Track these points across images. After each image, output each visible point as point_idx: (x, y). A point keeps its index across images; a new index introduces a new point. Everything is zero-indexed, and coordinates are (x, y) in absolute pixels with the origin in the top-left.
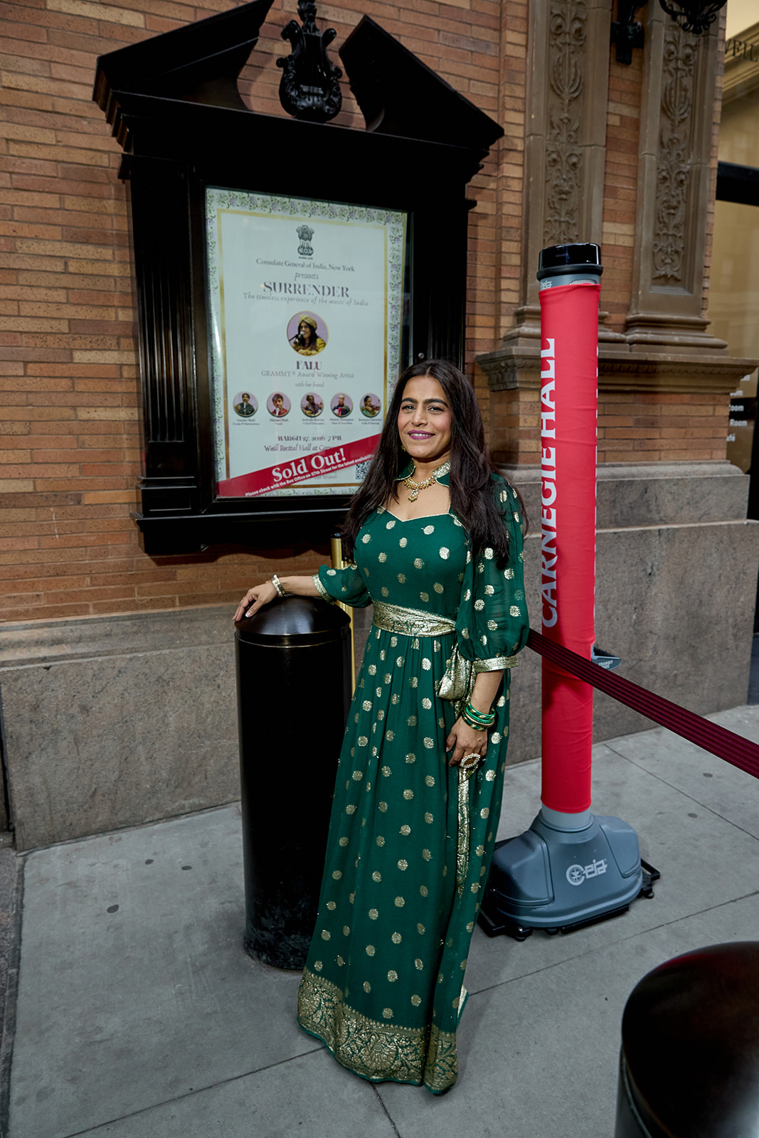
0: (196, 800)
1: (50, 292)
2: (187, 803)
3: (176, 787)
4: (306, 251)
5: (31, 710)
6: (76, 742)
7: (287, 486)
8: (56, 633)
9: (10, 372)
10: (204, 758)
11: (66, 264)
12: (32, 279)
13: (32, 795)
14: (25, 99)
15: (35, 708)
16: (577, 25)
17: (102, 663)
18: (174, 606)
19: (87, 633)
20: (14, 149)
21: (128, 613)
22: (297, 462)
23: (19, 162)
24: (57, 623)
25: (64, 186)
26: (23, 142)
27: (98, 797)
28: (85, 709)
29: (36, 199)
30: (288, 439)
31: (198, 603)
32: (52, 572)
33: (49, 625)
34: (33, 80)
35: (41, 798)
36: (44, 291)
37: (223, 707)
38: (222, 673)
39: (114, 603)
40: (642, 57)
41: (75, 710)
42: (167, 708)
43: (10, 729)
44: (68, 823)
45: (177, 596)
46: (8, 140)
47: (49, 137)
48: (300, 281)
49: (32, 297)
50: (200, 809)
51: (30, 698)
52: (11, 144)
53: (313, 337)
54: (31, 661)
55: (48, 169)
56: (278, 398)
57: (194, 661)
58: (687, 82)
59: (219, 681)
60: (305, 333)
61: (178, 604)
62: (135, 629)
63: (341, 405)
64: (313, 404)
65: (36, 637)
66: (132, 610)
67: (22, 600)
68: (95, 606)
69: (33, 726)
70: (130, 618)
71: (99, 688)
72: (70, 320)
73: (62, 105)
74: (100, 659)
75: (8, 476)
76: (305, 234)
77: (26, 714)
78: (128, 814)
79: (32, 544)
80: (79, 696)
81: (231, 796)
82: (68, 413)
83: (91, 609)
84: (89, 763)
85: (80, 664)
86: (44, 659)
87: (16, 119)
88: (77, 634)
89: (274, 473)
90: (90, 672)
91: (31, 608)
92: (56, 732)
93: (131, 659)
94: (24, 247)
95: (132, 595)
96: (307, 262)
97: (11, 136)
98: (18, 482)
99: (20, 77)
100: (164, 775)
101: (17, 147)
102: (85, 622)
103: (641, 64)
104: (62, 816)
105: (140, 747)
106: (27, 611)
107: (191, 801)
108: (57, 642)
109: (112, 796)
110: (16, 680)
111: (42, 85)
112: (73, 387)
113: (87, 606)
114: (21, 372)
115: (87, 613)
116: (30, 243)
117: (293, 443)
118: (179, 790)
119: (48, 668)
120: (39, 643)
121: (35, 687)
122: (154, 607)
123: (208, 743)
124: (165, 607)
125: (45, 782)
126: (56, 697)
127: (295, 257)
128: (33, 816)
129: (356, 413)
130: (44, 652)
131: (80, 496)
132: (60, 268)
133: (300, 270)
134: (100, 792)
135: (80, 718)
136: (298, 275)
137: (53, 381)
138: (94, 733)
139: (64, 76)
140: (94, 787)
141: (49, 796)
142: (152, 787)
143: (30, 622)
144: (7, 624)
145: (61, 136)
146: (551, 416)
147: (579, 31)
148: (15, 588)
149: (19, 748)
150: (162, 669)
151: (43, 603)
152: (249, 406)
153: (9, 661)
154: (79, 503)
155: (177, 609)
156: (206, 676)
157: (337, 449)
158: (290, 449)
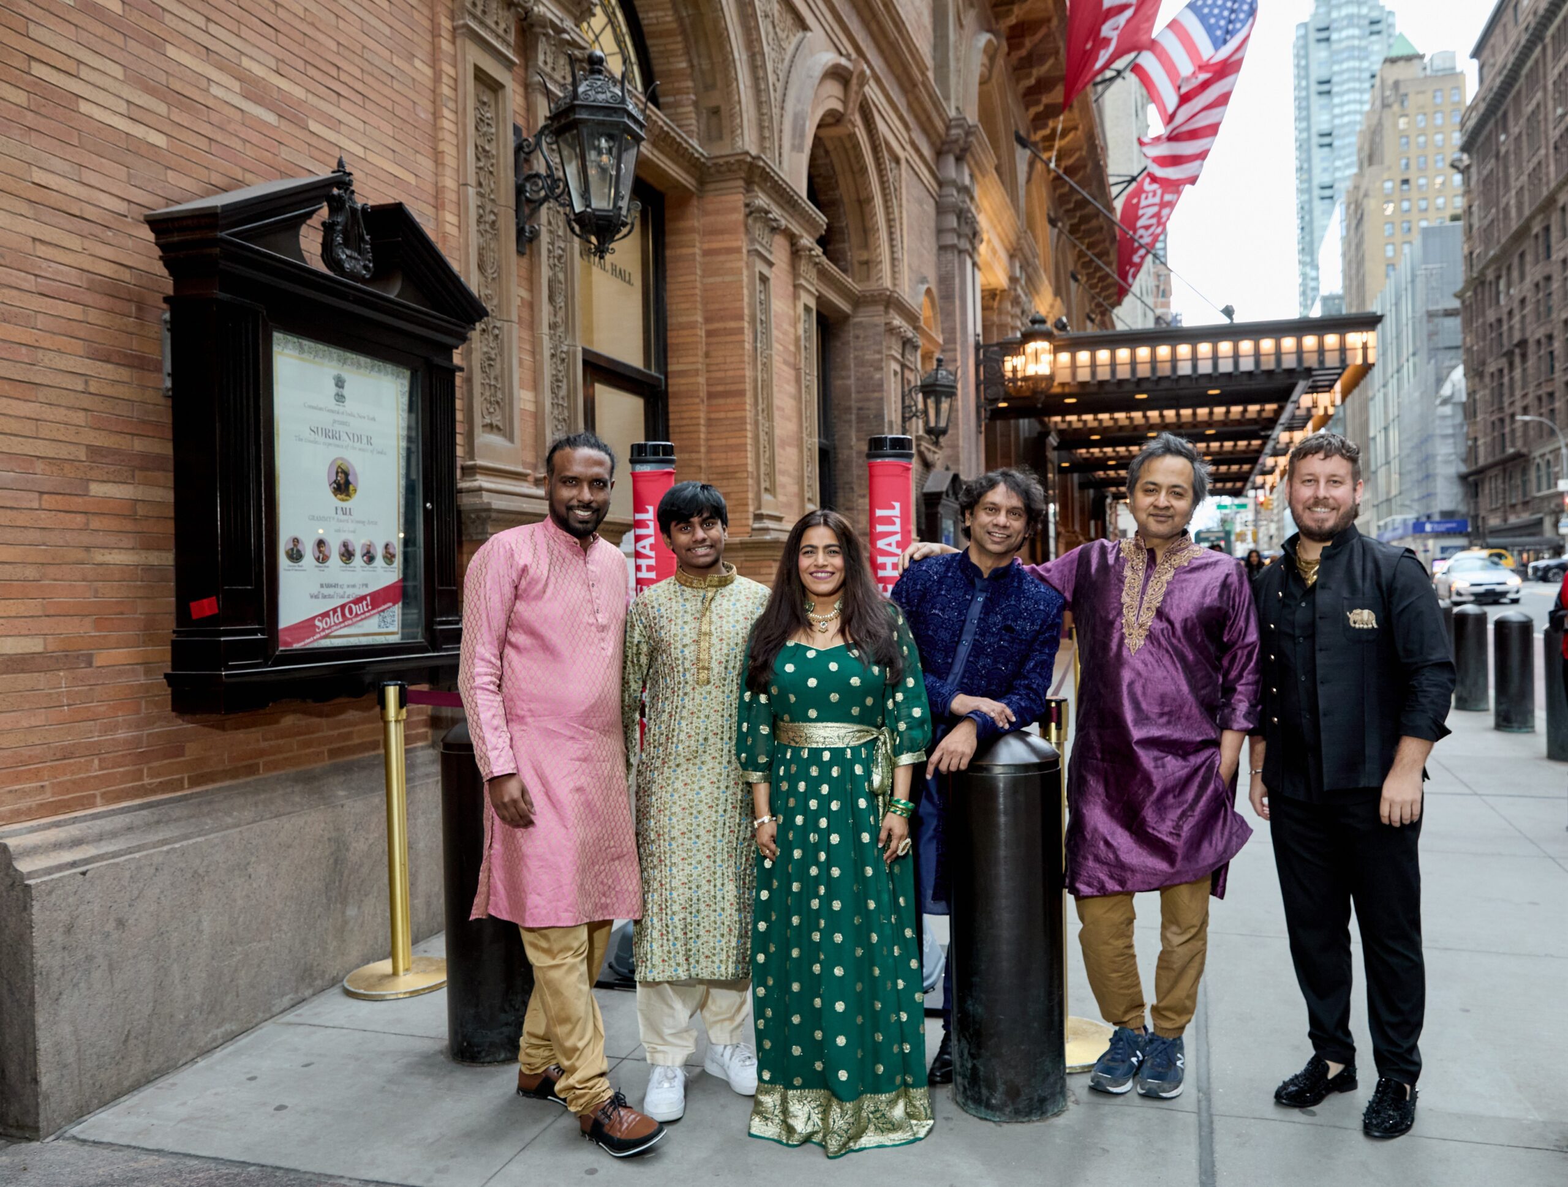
0: (228, 1027)
1: (70, 413)
2: (219, 1032)
3: (209, 1013)
4: (340, 398)
5: (65, 933)
6: (111, 968)
7: (326, 637)
8: (74, 831)
9: (25, 505)
10: (236, 970)
11: (86, 382)
12: (52, 396)
13: (59, 1053)
14: (54, 199)
15: (69, 930)
16: (493, 217)
17: (139, 859)
18: (182, 788)
19: (108, 828)
20: (41, 250)
21: (137, 802)
22: (335, 610)
23: (44, 264)
24: (65, 821)
25: (88, 298)
26: (50, 244)
27: (132, 1042)
28: (121, 923)
29: (62, 308)
30: (329, 586)
31: (205, 783)
32: (58, 756)
33: (57, 825)
34: (63, 181)
35: (70, 1056)
36: (63, 411)
37: (254, 902)
38: (253, 859)
39: (122, 790)
40: (531, 250)
41: (110, 926)
42: (202, 911)
43: (40, 963)
44: (98, 1085)
45: (186, 776)
46: (34, 239)
47: (75, 243)
48: (337, 427)
49: (51, 417)
50: (232, 1037)
51: (63, 916)
52: (37, 243)
53: (347, 483)
54: (60, 868)
55: (73, 276)
56: (321, 543)
57: (228, 847)
58: (561, 276)
59: (250, 870)
60: (341, 478)
61: (186, 785)
62: (156, 818)
63: (368, 552)
64: (347, 550)
65: (53, 839)
66: (142, 797)
67: (25, 793)
68: (103, 795)
69: (66, 954)
70: (142, 807)
71: (136, 893)
72: (88, 446)
73: (90, 212)
74: (137, 855)
75: (16, 632)
76: (340, 383)
77: (59, 938)
78: (162, 1059)
79: (39, 719)
80: (115, 906)
81: (260, 1015)
82: (81, 555)
83: (98, 800)
84: (123, 995)
85: (117, 864)
86: (73, 864)
87: (43, 219)
88: (96, 830)
89: (317, 623)
90: (127, 874)
91: (34, 804)
92: (89, 958)
93: (168, 852)
94: (46, 360)
95: (141, 779)
96: (341, 409)
97: (38, 236)
98: (28, 639)
99: (51, 176)
100: (198, 998)
101: (43, 248)
102: (95, 817)
103: (531, 256)
104: (92, 1076)
105: (175, 965)
106: (30, 809)
107: (223, 1029)
108: (76, 843)
109: (145, 1038)
110: (50, 893)
111: (74, 189)
112: (87, 524)
113: (94, 796)
114: (36, 505)
115: (93, 805)
116: (51, 354)
117: (331, 591)
118: (213, 1017)
119: (84, 874)
120: (58, 846)
121: (70, 900)
122: (164, 791)
123: (239, 949)
124: (174, 790)
125: (75, 1032)
126: (92, 911)
127: (332, 403)
128: (60, 1083)
129: (379, 561)
130: (67, 856)
131: (90, 656)
132: (80, 387)
133: (338, 417)
134: (133, 1034)
135: (115, 935)
136: (335, 421)
137: (68, 516)
138: (130, 954)
139: (93, 183)
140: (128, 1027)
141: (78, 1051)
142: (186, 1017)
143: (34, 823)
144: (6, 828)
145: (87, 244)
146: (652, 562)
147: (494, 222)
148: (17, 778)
149: (49, 987)
150: (198, 861)
151: (48, 797)
152: (298, 551)
153: (36, 871)
154: (90, 664)
155: (188, 792)
156: (239, 865)
157: (363, 598)
158: (330, 597)
